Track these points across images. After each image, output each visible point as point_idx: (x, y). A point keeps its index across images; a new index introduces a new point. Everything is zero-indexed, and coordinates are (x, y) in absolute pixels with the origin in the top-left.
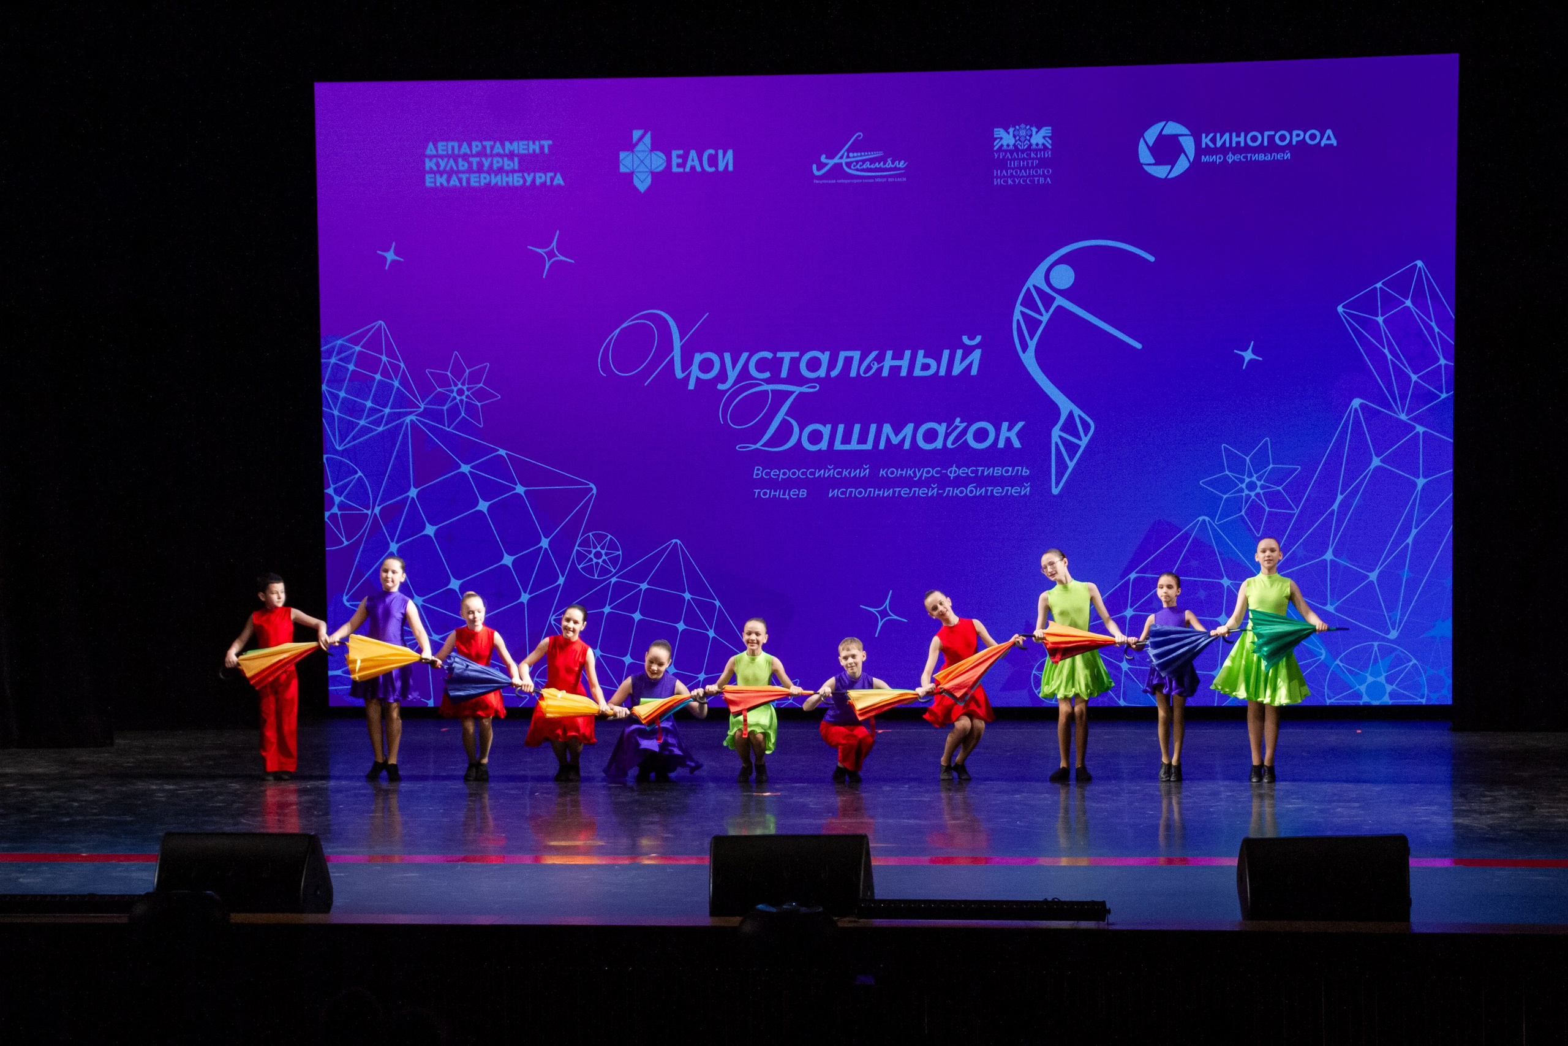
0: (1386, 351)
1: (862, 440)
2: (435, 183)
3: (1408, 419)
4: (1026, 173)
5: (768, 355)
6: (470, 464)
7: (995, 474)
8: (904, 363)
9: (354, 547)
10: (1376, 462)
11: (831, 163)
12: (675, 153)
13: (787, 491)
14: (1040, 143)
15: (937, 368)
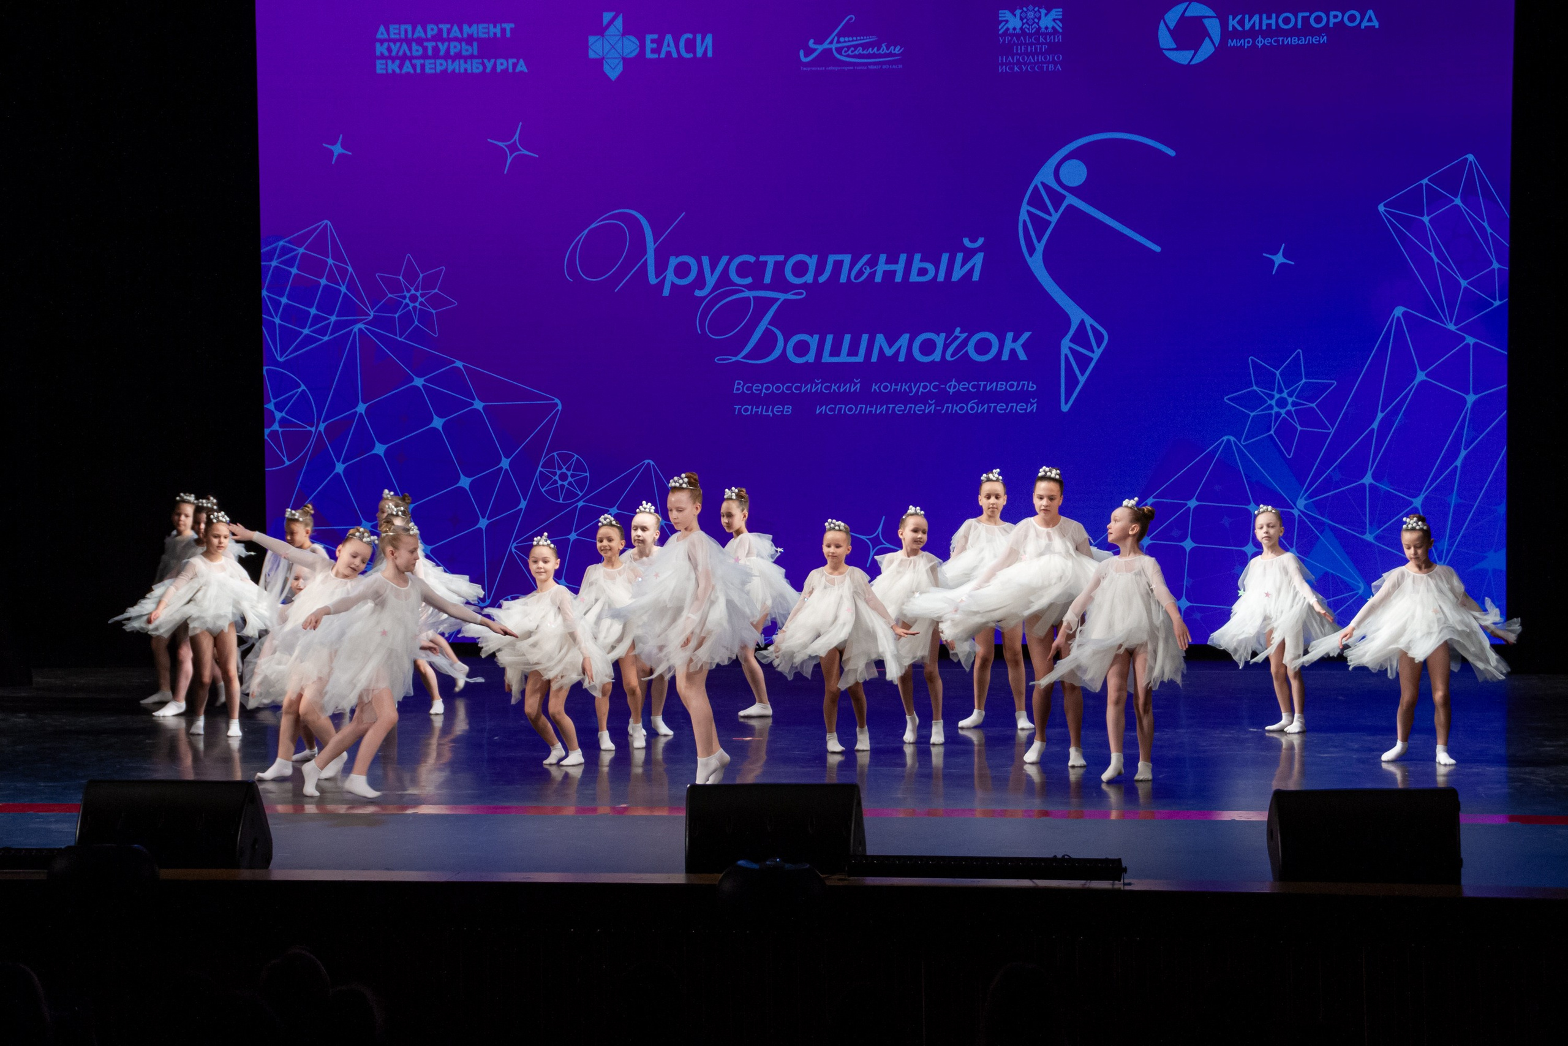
0: (1433, 254)
1: (853, 351)
2: (387, 70)
3: (1457, 329)
4: (1034, 59)
5: (751, 259)
6: (424, 377)
7: (998, 389)
8: (899, 268)
9: (295, 468)
10: (1421, 376)
11: (820, 48)
12: (649, 38)
13: (771, 407)
14: (1050, 26)
15: (933, 273)
